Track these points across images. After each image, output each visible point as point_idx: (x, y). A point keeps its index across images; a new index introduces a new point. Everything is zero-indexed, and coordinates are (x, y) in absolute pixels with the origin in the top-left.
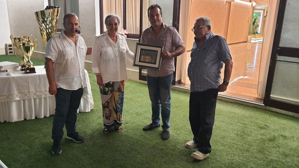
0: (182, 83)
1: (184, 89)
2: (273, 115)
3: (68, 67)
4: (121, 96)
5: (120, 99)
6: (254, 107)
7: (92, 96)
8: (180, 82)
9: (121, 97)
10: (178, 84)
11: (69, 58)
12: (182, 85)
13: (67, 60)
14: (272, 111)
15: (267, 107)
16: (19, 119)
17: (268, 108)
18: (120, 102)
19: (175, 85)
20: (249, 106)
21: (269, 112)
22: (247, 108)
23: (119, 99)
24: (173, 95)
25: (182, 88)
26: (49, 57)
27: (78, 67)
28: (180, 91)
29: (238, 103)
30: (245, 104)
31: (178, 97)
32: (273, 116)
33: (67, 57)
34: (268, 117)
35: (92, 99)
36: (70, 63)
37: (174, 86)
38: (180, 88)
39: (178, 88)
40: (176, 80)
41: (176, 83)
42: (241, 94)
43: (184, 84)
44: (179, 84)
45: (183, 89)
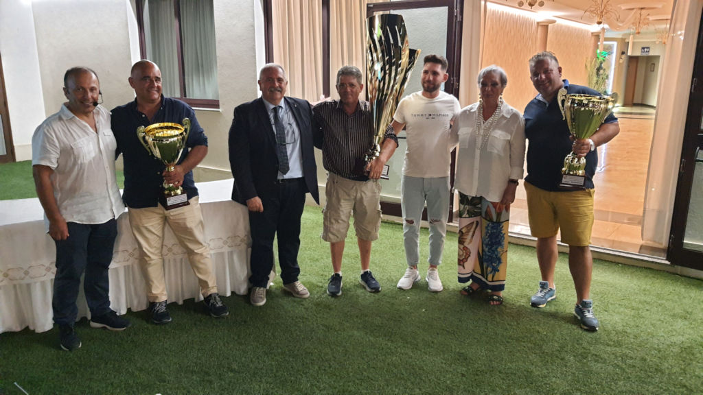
2: (693, 285)
4: (489, 228)
6: (645, 268)
9: (489, 232)
14: (689, 277)
15: (676, 266)
17: (679, 269)
20: (633, 266)
21: (683, 279)
22: (630, 270)
29: (608, 261)
30: (623, 262)
32: (693, 288)
33: (82, 159)
34: (683, 290)
41: (454, 216)
42: (609, 238)
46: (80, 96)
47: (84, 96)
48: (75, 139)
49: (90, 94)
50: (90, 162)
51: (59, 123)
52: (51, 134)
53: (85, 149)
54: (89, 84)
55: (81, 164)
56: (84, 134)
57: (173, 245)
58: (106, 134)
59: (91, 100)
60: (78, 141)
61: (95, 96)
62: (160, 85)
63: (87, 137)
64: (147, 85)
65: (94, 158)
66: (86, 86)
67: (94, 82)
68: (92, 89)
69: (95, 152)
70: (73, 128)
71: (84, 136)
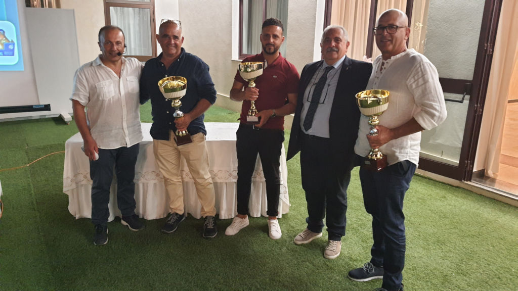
0: (488, 178)
1: (492, 192)
7: (287, 190)
8: (482, 175)
10: (478, 179)
12: (488, 182)
19: (470, 181)
24: (465, 203)
25: (487, 190)
26: (74, 98)
28: (481, 195)
31: (478, 209)
35: (287, 195)
37: (469, 183)
38: (483, 189)
39: (477, 187)
40: (474, 171)
41: (473, 176)
43: (493, 180)
44: (481, 180)
45: (489, 191)
46: (109, 49)
47: (111, 48)
48: (99, 81)
49: (116, 47)
50: (110, 100)
51: (90, 68)
52: (82, 76)
53: (106, 90)
54: (116, 38)
55: (103, 100)
56: (109, 78)
57: (219, 171)
58: (128, 79)
59: (117, 52)
60: (101, 82)
61: (120, 49)
62: (178, 42)
63: (110, 80)
64: (166, 42)
65: (113, 97)
66: (113, 40)
67: (120, 37)
68: (118, 43)
69: (115, 92)
70: (101, 72)
71: (108, 79)
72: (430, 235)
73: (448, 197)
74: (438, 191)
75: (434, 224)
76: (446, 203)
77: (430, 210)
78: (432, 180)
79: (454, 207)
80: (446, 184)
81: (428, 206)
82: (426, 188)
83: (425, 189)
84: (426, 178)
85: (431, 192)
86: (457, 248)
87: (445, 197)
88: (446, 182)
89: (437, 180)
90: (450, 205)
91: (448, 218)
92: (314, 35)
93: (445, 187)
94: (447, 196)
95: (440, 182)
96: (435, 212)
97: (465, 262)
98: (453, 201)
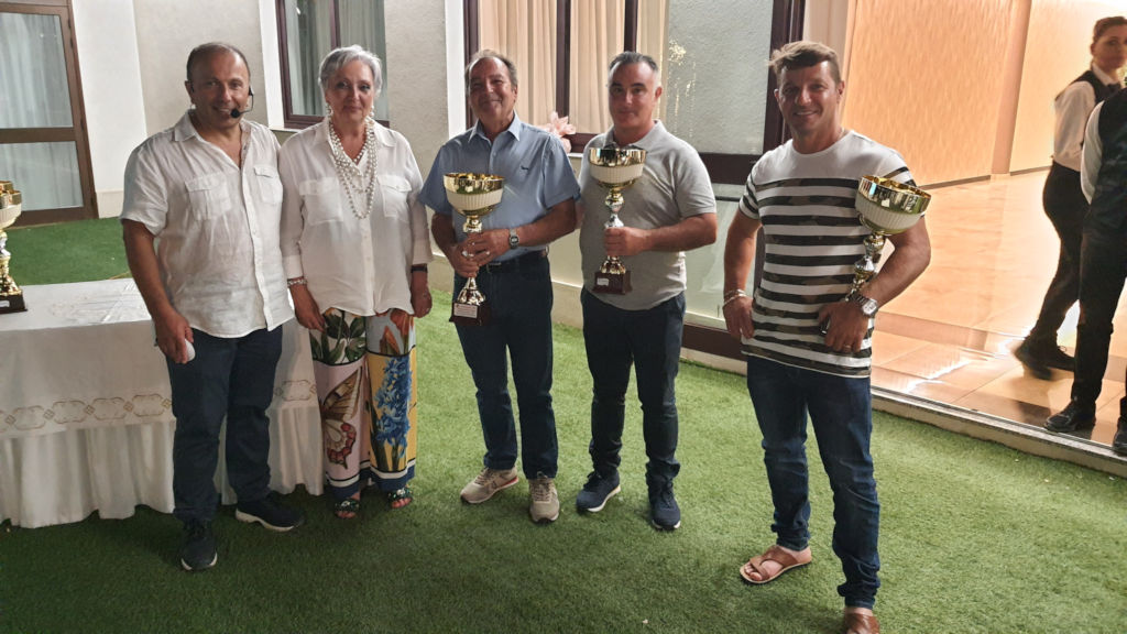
3: (208, 248)
4: (394, 370)
5: (393, 382)
9: (395, 376)
11: (212, 214)
13: (204, 222)
16: (63, 514)
18: (391, 395)
23: (390, 383)
26: (133, 217)
27: (248, 247)
33: (204, 211)
36: (216, 234)
52: (150, 164)
61: (240, 97)
67: (238, 71)
68: (235, 84)
72: (696, 484)
73: (734, 398)
74: (714, 389)
75: (705, 458)
76: (729, 412)
77: (698, 430)
78: (703, 367)
79: (744, 420)
80: (730, 373)
81: (694, 423)
82: (690, 384)
83: (690, 388)
84: (690, 364)
85: (700, 393)
86: (750, 505)
87: (727, 400)
88: (731, 369)
89: (714, 365)
90: (737, 415)
91: (733, 443)
92: (444, 69)
93: (729, 380)
94: (731, 398)
95: (718, 370)
96: (708, 433)
97: (764, 533)
98: (744, 407)
